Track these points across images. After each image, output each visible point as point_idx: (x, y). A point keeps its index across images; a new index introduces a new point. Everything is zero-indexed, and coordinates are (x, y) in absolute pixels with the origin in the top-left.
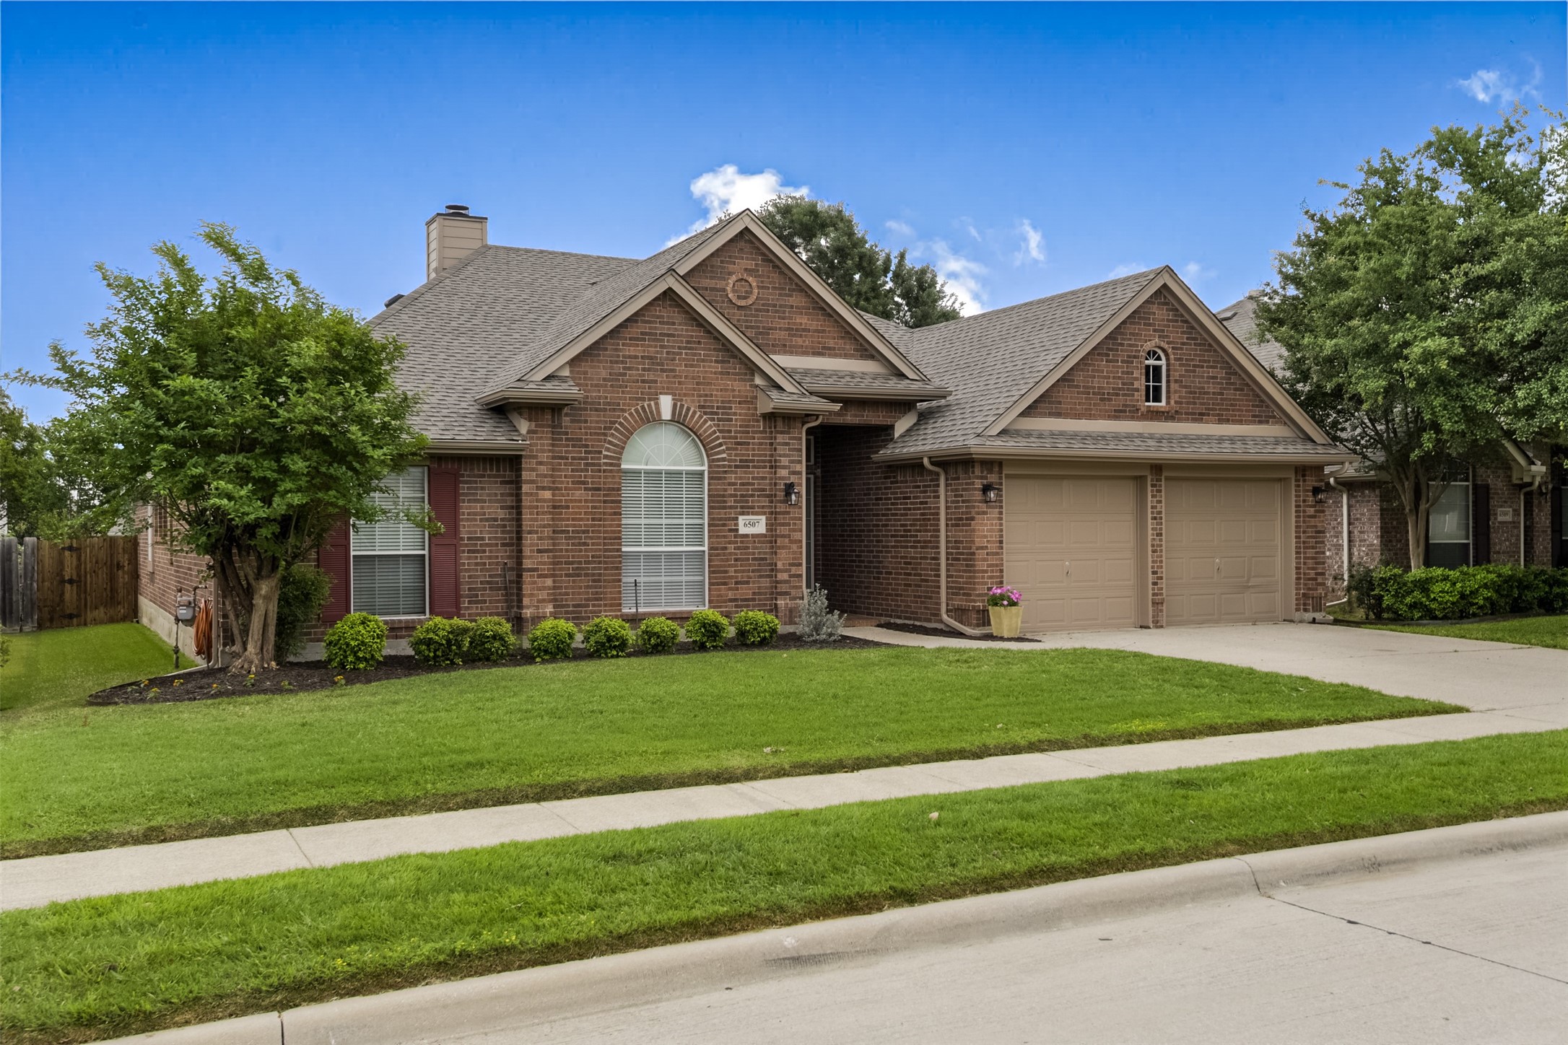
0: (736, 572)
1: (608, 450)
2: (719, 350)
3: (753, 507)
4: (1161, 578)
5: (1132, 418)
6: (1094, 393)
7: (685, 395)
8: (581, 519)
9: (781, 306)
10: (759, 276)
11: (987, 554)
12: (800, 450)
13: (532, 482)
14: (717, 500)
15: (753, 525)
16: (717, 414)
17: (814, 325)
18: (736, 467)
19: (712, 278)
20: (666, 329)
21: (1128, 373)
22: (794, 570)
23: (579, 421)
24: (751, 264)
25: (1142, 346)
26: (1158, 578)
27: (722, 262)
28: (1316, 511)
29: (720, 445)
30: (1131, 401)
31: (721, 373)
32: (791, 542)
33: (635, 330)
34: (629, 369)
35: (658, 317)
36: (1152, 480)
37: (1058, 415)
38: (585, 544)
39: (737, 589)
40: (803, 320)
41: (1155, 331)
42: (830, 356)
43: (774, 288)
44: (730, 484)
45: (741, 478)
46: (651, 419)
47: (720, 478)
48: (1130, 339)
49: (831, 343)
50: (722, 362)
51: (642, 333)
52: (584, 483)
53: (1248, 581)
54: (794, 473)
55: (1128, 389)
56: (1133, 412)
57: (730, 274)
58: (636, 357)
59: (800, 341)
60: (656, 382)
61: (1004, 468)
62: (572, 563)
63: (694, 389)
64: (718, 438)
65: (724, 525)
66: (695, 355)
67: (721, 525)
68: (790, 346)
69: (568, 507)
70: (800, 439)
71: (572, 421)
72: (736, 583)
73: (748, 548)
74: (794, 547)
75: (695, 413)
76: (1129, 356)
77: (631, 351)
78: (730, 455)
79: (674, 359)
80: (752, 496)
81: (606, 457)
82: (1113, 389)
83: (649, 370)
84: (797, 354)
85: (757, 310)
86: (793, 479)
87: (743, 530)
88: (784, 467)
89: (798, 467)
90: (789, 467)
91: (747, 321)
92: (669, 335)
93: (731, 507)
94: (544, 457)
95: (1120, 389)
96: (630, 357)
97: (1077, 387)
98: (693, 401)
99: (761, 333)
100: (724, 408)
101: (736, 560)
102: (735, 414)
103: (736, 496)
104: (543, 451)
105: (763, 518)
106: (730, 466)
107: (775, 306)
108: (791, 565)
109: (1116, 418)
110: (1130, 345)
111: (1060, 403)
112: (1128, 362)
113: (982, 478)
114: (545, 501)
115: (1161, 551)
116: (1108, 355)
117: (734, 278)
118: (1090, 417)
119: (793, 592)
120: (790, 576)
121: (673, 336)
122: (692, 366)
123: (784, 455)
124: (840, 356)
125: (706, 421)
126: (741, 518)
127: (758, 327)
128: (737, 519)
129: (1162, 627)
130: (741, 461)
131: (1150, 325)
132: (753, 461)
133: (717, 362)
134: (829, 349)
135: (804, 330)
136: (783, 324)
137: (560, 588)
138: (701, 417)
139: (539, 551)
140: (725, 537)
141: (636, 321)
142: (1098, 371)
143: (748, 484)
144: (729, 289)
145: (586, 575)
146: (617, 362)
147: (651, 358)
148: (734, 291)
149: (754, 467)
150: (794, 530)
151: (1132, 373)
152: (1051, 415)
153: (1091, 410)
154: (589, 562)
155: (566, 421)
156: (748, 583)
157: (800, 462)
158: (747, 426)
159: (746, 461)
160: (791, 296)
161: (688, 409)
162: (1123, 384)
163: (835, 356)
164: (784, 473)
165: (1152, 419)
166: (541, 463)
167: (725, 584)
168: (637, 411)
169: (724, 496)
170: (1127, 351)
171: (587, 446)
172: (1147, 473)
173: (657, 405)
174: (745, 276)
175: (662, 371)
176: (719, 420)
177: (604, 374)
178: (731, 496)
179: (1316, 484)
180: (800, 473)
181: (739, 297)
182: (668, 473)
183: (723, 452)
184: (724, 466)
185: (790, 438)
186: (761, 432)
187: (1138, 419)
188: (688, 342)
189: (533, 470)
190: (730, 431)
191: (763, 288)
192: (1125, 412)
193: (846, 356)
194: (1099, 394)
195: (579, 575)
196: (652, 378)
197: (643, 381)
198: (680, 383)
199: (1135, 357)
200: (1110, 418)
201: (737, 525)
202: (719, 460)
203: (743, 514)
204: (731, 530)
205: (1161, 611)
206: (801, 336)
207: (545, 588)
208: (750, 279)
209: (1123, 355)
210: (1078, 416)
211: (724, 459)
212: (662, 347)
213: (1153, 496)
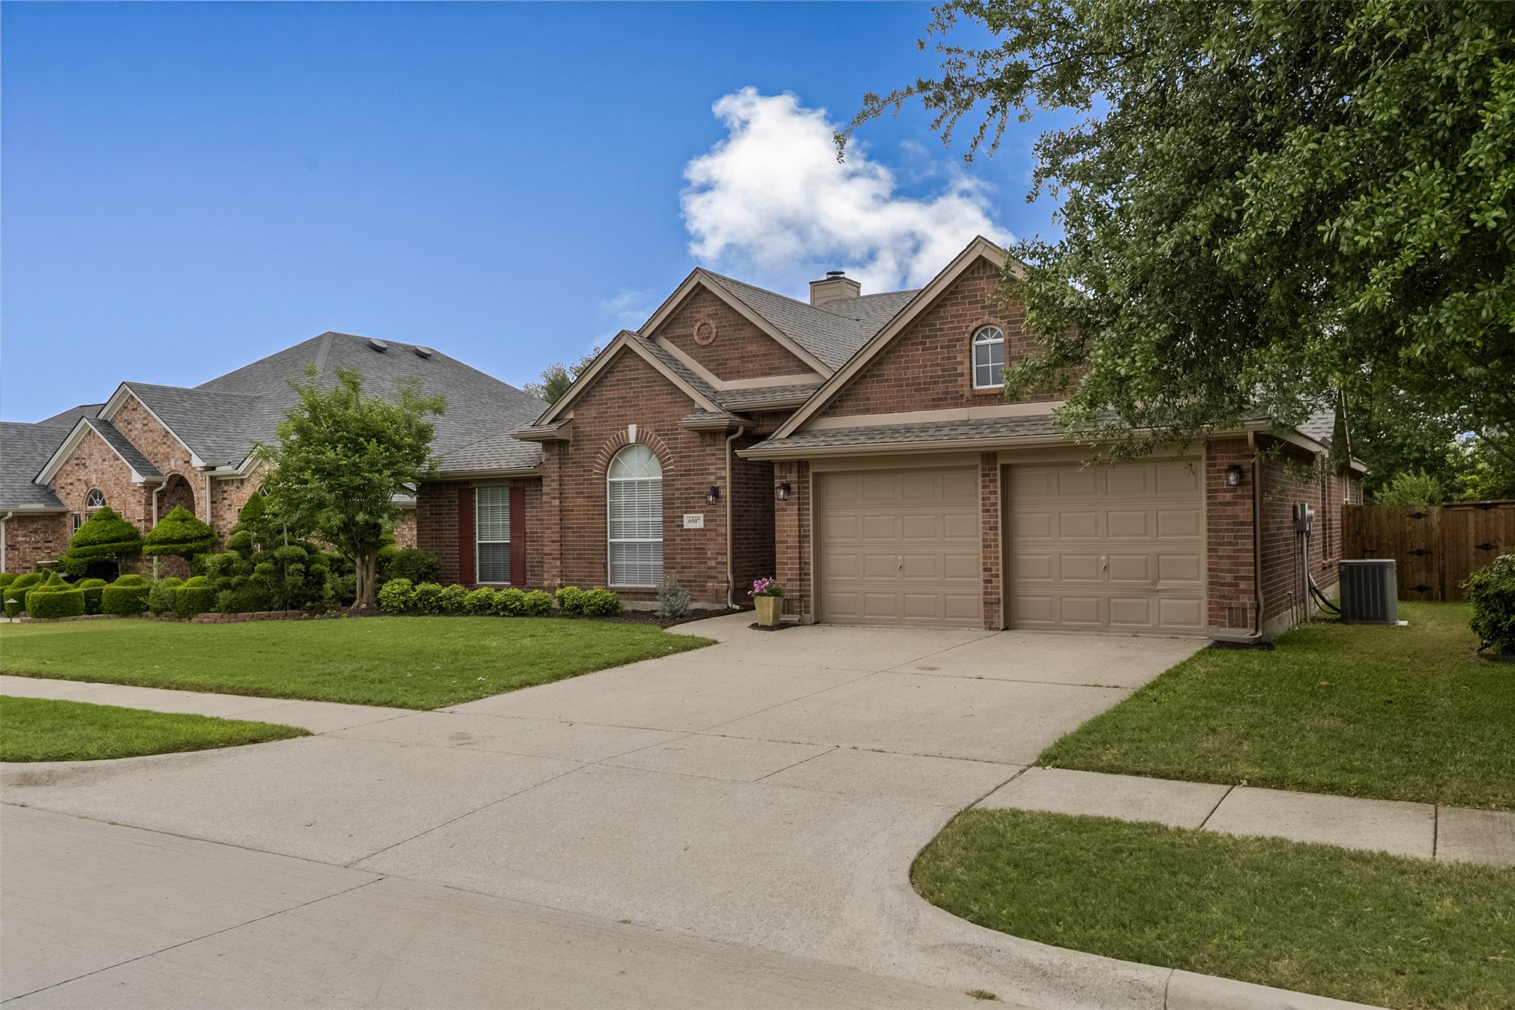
0: (682, 558)
1: (596, 468)
2: (665, 385)
3: (694, 507)
4: (997, 576)
5: (956, 405)
6: (907, 385)
7: (646, 423)
8: (581, 519)
9: (735, 339)
10: (719, 318)
11: (787, 548)
12: (725, 459)
13: (549, 494)
14: (668, 503)
15: (693, 521)
16: (667, 435)
17: (762, 350)
18: (681, 475)
19: (684, 327)
20: (632, 374)
21: (949, 358)
22: (720, 558)
23: (579, 449)
24: (711, 310)
25: (967, 327)
26: (992, 576)
27: (691, 313)
28: (1234, 497)
29: (669, 459)
30: (955, 387)
31: (671, 403)
32: (718, 535)
33: (612, 379)
34: (609, 408)
35: (627, 366)
36: (983, 469)
37: (867, 411)
38: (583, 536)
39: (683, 572)
40: (753, 348)
41: (983, 308)
42: (776, 374)
43: (730, 325)
44: (677, 489)
45: (685, 484)
46: (623, 444)
47: (669, 485)
48: (952, 322)
49: (777, 364)
50: (671, 394)
51: (618, 380)
52: (582, 493)
53: (1155, 582)
54: (720, 478)
55: (949, 375)
56: (956, 398)
57: (697, 321)
58: (614, 399)
59: (750, 366)
60: (626, 415)
61: (811, 467)
62: (576, 550)
63: (652, 418)
64: (667, 454)
65: (673, 522)
66: (652, 391)
67: (671, 523)
68: (744, 372)
69: (573, 511)
70: (725, 449)
71: (576, 450)
72: (683, 568)
73: (690, 540)
74: (720, 539)
75: (651, 435)
76: (950, 341)
77: (610, 395)
78: (676, 466)
79: (638, 397)
80: (694, 498)
81: (595, 474)
82: (931, 377)
83: (622, 407)
84: (749, 377)
85: (717, 346)
86: (719, 483)
87: (687, 525)
88: (712, 474)
89: (723, 474)
90: (715, 474)
91: (709, 356)
92: (634, 379)
93: (678, 508)
94: (555, 476)
95: (939, 376)
96: (610, 399)
97: (887, 380)
98: (651, 427)
99: (720, 364)
100: (672, 430)
101: (682, 549)
102: (680, 434)
103: (681, 498)
104: (554, 472)
105: (702, 515)
106: (677, 475)
107: (731, 340)
108: (718, 554)
109: (934, 407)
110: (952, 329)
111: (868, 399)
112: (949, 347)
113: (781, 477)
114: (555, 507)
115: (997, 546)
116: (925, 343)
117: (699, 324)
118: (903, 409)
119: (720, 576)
120: (717, 563)
121: (637, 379)
122: (650, 400)
123: (712, 464)
124: (785, 374)
125: (659, 441)
126: (685, 516)
127: (718, 360)
128: (682, 517)
129: (998, 629)
130: (685, 470)
131: (977, 302)
132: (694, 470)
133: (667, 394)
134: (775, 368)
135: (754, 356)
136: (737, 354)
137: (569, 567)
138: (655, 438)
139: (553, 541)
140: (674, 531)
141: (613, 372)
142: (913, 361)
143: (690, 489)
144: (695, 334)
145: (584, 558)
146: (602, 404)
147: (623, 398)
148: (698, 334)
149: (694, 475)
150: (720, 526)
151: (955, 357)
152: (859, 412)
153: (903, 402)
154: (585, 550)
155: (571, 449)
156: (691, 568)
157: (724, 469)
158: (689, 442)
159: (689, 470)
160: (742, 330)
161: (647, 433)
162: (943, 370)
163: (780, 374)
164: (712, 478)
165: (980, 404)
166: (552, 481)
167: (674, 568)
168: (614, 438)
169: (671, 499)
170: (947, 335)
171: (583, 467)
172: (978, 462)
173: (627, 432)
174: (707, 321)
175: (631, 406)
176: (669, 439)
177: (594, 413)
178: (678, 498)
179: (1236, 462)
180: (724, 478)
181: (703, 339)
182: (640, 483)
183: (671, 464)
184: (672, 475)
185: (716, 450)
186: (699, 446)
187: (962, 405)
188: (647, 382)
189: (548, 485)
190: (677, 448)
191: (721, 327)
192: (946, 399)
193: (789, 373)
194: (913, 384)
195: (580, 559)
196: (624, 413)
197: (618, 416)
198: (642, 414)
199: (958, 340)
200: (926, 408)
201: (682, 521)
202: (668, 471)
203: (686, 512)
204: (678, 526)
205: (997, 612)
206: (751, 362)
207: (556, 567)
208: (711, 322)
209: (942, 340)
210: (889, 410)
211: (672, 470)
212: (630, 388)
213: (983, 487)
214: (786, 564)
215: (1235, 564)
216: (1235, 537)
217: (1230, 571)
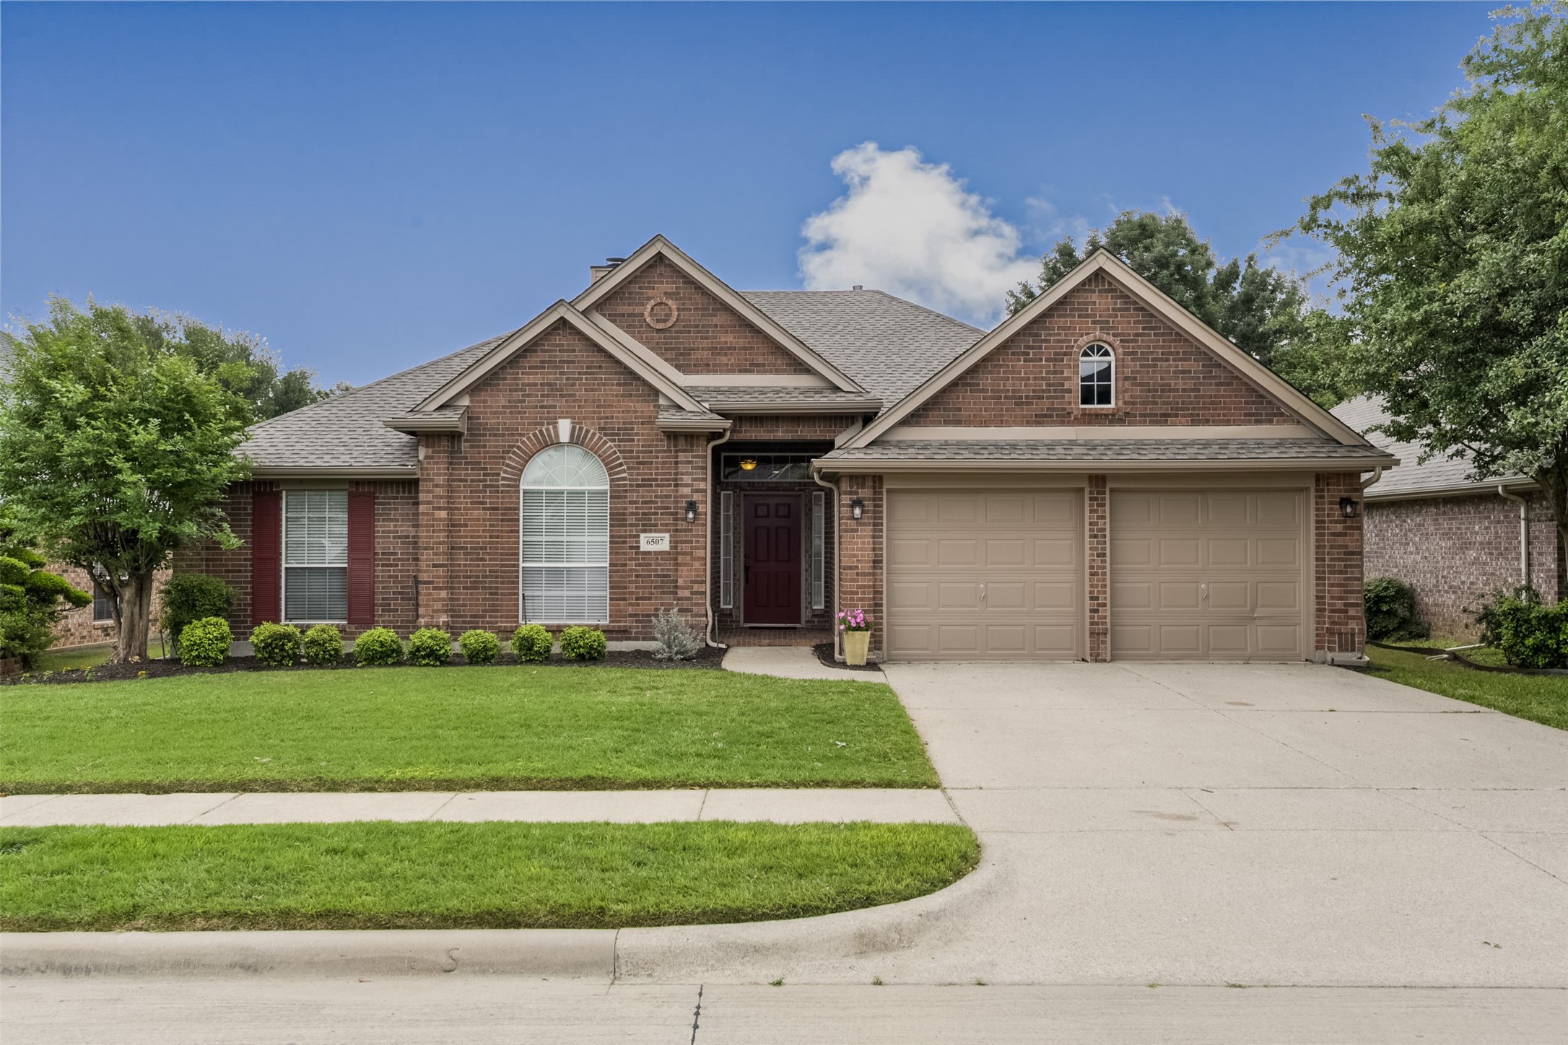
0: (636, 587)
1: (506, 472)
2: (622, 373)
3: (656, 525)
4: (1105, 605)
5: (1062, 423)
6: (1006, 397)
7: (585, 418)
8: (479, 537)
9: (703, 326)
10: (680, 298)
11: (857, 574)
12: (705, 468)
13: (428, 503)
14: (618, 519)
15: (655, 542)
16: (618, 435)
17: (741, 342)
18: (638, 485)
19: (629, 304)
20: (565, 356)
21: (1055, 372)
22: (696, 587)
23: (478, 446)
24: (670, 288)
25: (1076, 341)
26: (1099, 605)
27: (640, 288)
28: (1345, 528)
29: (621, 465)
30: (1061, 403)
31: (623, 395)
32: (693, 559)
33: (534, 359)
34: (528, 396)
35: (558, 345)
36: (1091, 493)
37: (958, 423)
38: (482, 559)
39: (638, 605)
40: (729, 339)
41: (1094, 322)
42: (759, 372)
43: (697, 309)
44: (631, 503)
45: (643, 496)
46: (551, 443)
47: (619, 497)
48: (1059, 334)
49: (760, 360)
50: (625, 384)
51: (541, 362)
52: (482, 503)
53: (1253, 611)
54: (698, 491)
55: (1055, 391)
56: (1063, 416)
57: (649, 299)
58: (536, 384)
59: (724, 360)
60: (555, 407)
61: (884, 482)
62: (470, 577)
63: (594, 412)
64: (618, 458)
65: (625, 542)
66: (596, 379)
67: (621, 543)
68: (714, 365)
69: (466, 526)
70: (705, 457)
71: (472, 447)
72: (637, 599)
73: (650, 565)
74: (697, 564)
75: (594, 434)
76: (1056, 354)
77: (531, 379)
78: (631, 474)
79: (574, 385)
80: (656, 514)
81: (504, 479)
82: (1034, 391)
83: (548, 396)
84: (722, 372)
85: (677, 332)
86: (696, 497)
87: (644, 547)
88: (686, 485)
89: (702, 486)
90: (692, 485)
91: (667, 343)
92: (568, 362)
93: (631, 525)
94: (440, 480)
95: (1043, 391)
96: (529, 385)
97: (983, 391)
98: (593, 424)
99: (681, 354)
100: (626, 429)
101: (637, 576)
102: (637, 434)
103: (637, 514)
104: (439, 475)
105: (667, 535)
106: (631, 485)
107: (697, 326)
108: (692, 582)
109: (1038, 423)
110: (1059, 341)
111: (960, 410)
112: (1055, 360)
113: (851, 493)
114: (440, 520)
115: (1104, 574)
116: (1028, 354)
117: (652, 302)
118: (1001, 423)
119: (695, 609)
120: (692, 593)
121: (573, 362)
122: (592, 390)
123: (687, 474)
124: (771, 372)
125: (605, 442)
126: (642, 535)
127: (679, 349)
128: (638, 536)
129: (1105, 661)
130: (643, 480)
131: (1087, 316)
132: (656, 480)
133: (618, 385)
134: (758, 365)
135: (729, 348)
136: (706, 343)
137: (458, 599)
138: (600, 438)
139: (435, 566)
140: (625, 554)
141: (536, 351)
142: (1014, 372)
143: (651, 502)
144: (646, 314)
145: (484, 588)
146: (516, 390)
147: (550, 384)
148: (651, 315)
149: (657, 485)
150: (697, 548)
151: (1062, 372)
152: (947, 423)
153: (1002, 416)
154: (486, 577)
155: (464, 446)
156: (650, 599)
157: (705, 480)
158: (650, 446)
159: (649, 480)
160: (716, 316)
161: (587, 431)
162: (1048, 385)
163: (765, 372)
164: (686, 491)
165: (1090, 424)
166: (437, 486)
167: (625, 599)
168: (535, 435)
169: (624, 514)
170: (1054, 347)
171: (485, 469)
172: (1085, 485)
173: (556, 428)
174: (664, 300)
175: (561, 396)
176: (620, 441)
177: (503, 401)
178: (632, 514)
179: (1345, 495)
180: (705, 491)
181: (658, 321)
182: (570, 493)
183: (624, 471)
184: (625, 485)
185: (693, 457)
186: (665, 451)
187: (1069, 424)
188: (588, 368)
189: (429, 492)
190: (631, 451)
191: (684, 309)
192: (1051, 416)
193: (777, 372)
194: (1014, 397)
195: (476, 588)
196: (551, 403)
197: (542, 407)
198: (579, 407)
199: (1065, 354)
200: (1028, 424)
201: (638, 542)
202: (619, 479)
203: (645, 531)
204: (631, 548)
205: (1104, 642)
206: (726, 355)
207: (439, 600)
208: (670, 302)
209: (1047, 352)
210: (985, 423)
211: (624, 479)
212: (561, 373)
213: (1091, 511)
214: (856, 593)
215: (1346, 592)
216: (1345, 566)
217: (1340, 598)
